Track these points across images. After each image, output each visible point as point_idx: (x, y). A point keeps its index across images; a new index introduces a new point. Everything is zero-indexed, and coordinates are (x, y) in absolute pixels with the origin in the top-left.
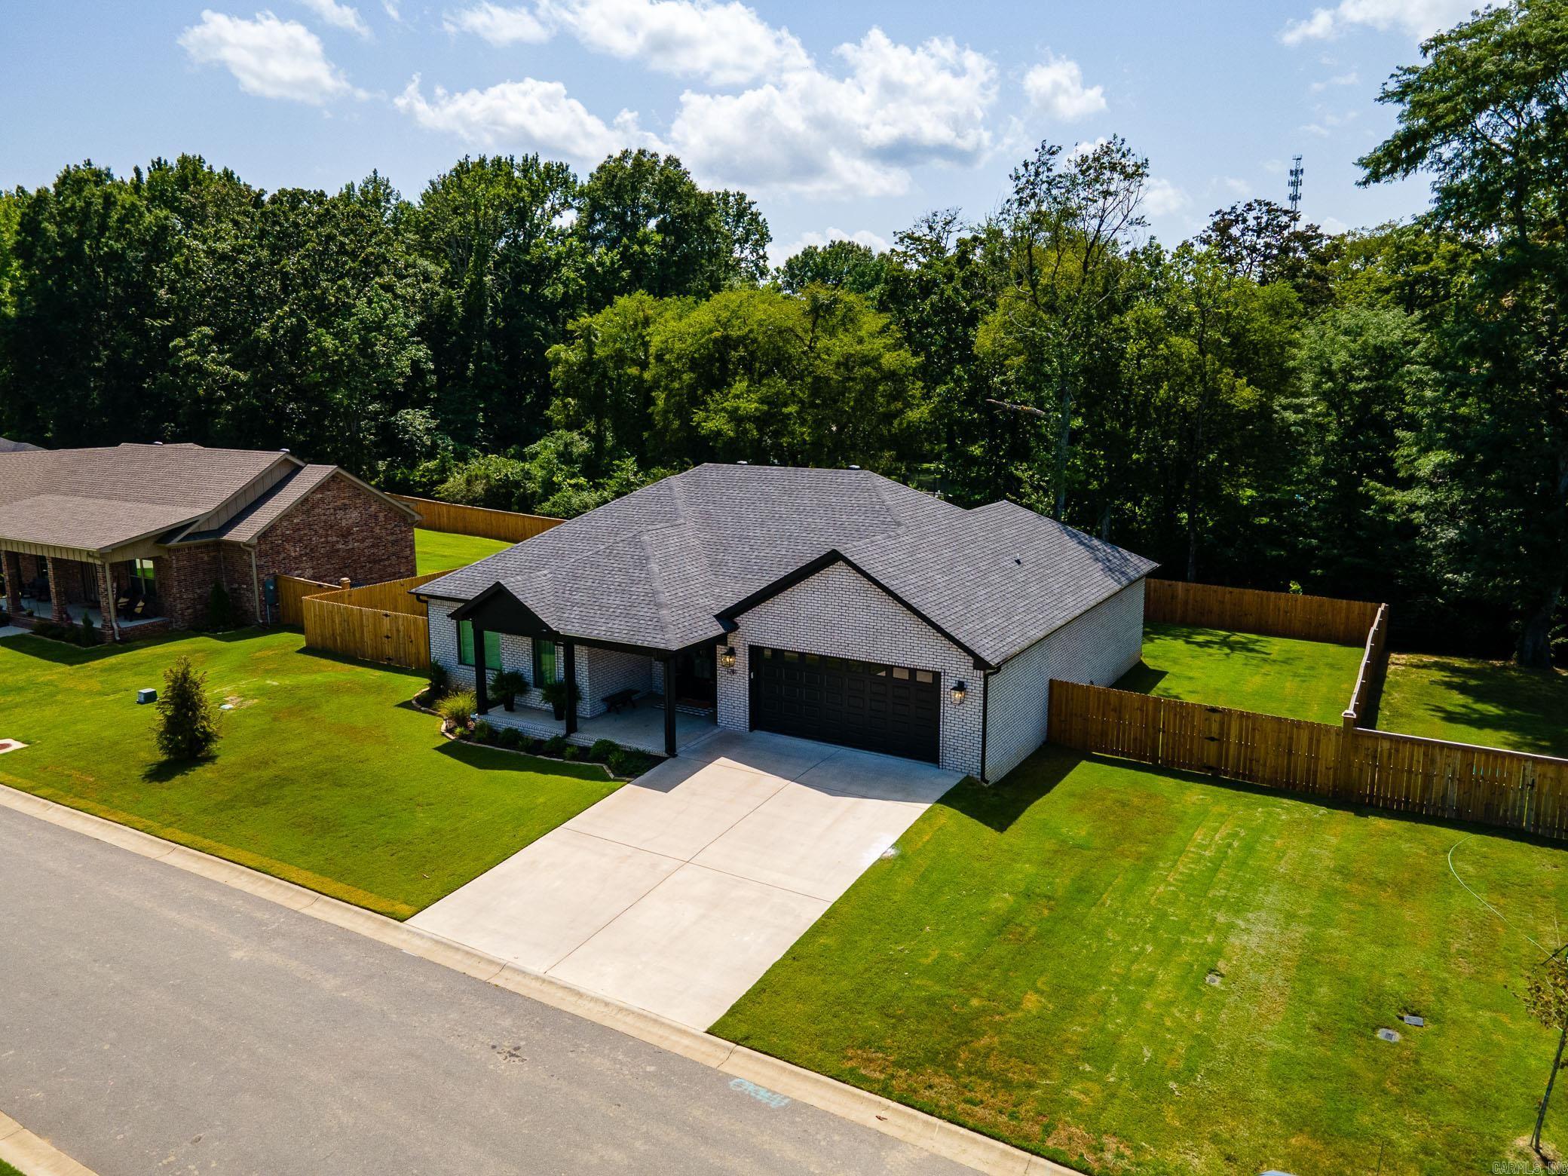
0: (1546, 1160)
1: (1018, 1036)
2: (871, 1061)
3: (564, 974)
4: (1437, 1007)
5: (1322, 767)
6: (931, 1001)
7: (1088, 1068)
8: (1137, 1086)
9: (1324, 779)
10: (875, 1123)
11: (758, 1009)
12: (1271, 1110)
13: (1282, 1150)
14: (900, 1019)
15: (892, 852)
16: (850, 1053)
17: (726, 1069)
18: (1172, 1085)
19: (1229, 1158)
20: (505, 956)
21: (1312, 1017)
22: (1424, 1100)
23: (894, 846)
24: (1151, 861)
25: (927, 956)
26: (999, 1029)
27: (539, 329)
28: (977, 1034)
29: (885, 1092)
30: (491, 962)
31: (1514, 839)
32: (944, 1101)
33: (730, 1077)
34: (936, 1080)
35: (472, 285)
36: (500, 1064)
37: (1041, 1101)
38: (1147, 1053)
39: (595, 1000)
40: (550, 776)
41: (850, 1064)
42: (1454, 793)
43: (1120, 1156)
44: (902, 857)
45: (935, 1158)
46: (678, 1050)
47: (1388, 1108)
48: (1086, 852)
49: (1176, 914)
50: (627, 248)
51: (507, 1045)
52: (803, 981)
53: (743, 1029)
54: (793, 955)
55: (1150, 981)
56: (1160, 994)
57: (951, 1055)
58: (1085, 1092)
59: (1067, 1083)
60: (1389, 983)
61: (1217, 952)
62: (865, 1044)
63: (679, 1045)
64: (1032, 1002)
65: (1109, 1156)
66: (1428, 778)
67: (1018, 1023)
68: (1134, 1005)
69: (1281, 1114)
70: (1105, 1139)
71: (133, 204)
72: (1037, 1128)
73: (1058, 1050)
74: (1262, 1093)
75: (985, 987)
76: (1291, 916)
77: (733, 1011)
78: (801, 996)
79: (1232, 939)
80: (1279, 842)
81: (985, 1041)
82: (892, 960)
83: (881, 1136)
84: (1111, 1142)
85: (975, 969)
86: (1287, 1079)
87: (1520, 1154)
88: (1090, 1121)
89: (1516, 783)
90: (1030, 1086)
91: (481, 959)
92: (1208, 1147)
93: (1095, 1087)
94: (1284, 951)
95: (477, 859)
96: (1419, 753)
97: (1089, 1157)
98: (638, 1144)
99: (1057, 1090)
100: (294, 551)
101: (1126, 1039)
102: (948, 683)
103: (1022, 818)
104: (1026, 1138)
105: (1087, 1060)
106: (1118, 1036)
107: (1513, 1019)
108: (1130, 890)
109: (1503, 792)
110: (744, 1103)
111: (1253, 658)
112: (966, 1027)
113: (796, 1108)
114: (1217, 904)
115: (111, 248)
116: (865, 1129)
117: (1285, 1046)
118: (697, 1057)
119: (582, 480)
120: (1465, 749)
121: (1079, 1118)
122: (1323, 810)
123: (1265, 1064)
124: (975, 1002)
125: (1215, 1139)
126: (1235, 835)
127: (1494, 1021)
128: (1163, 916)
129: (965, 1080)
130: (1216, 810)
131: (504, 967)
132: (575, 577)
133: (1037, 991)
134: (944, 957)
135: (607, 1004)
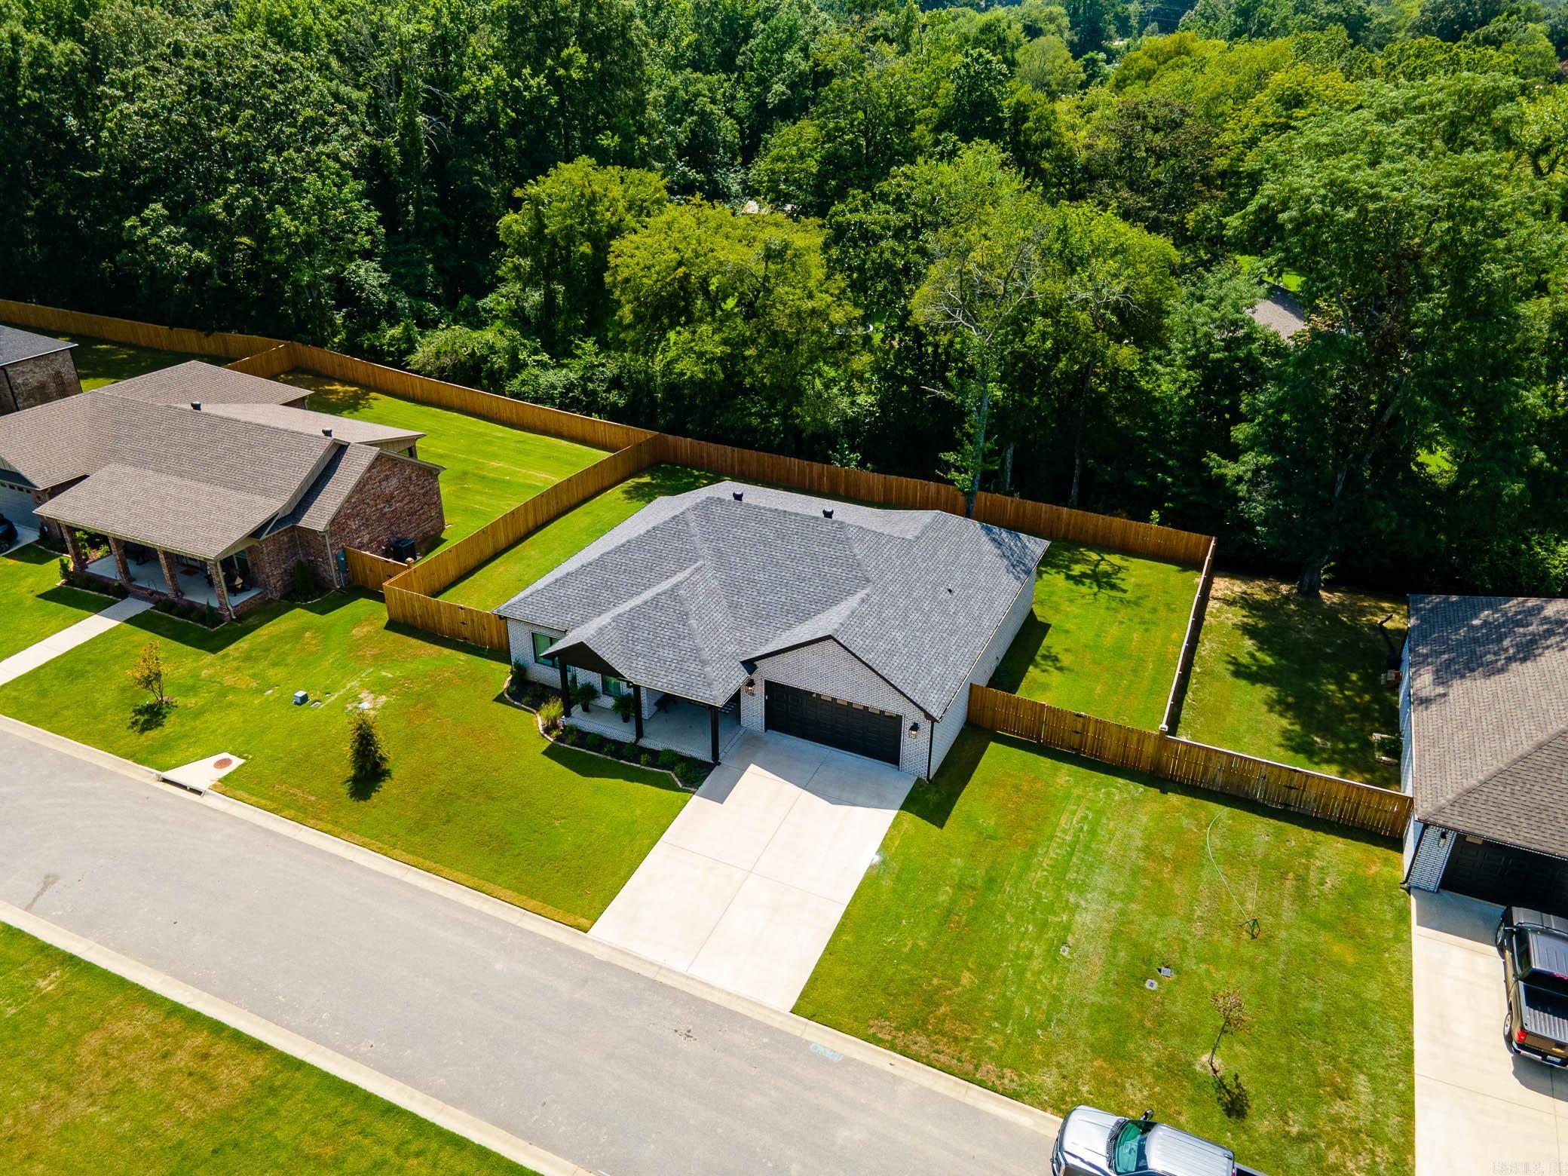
0: (1215, 1071)
1: (960, 1006)
2: (882, 1027)
3: (698, 972)
4: (1178, 962)
5: (1144, 757)
6: (911, 981)
7: (996, 1025)
8: (1021, 1035)
9: (1145, 765)
10: (888, 1068)
11: (816, 994)
12: (1086, 1044)
13: (1089, 1070)
14: (896, 996)
15: (877, 859)
16: (871, 1022)
17: (806, 1037)
18: (1039, 1032)
19: (1064, 1077)
20: (659, 959)
21: (1114, 976)
22: (1162, 1031)
23: (878, 852)
24: (1033, 847)
25: (905, 945)
26: (949, 1000)
27: (477, 173)
28: (938, 1005)
29: (892, 1048)
30: (652, 964)
31: (1249, 811)
32: (924, 1053)
33: (808, 1043)
34: (918, 1039)
35: (405, 127)
36: (684, 1044)
37: (973, 1049)
38: (1027, 1011)
39: (721, 991)
40: (636, 784)
41: (872, 1031)
42: (1220, 779)
43: (1012, 1081)
44: (883, 862)
45: (921, 1088)
46: (777, 1025)
47: (1144, 1037)
48: (995, 843)
49: (1047, 895)
50: (552, 70)
51: (683, 1029)
52: (839, 971)
53: (811, 1009)
54: (830, 950)
55: (1030, 956)
56: (1035, 965)
57: (925, 1021)
58: (995, 1042)
59: (986, 1037)
60: (1158, 945)
61: (1067, 928)
62: (879, 1015)
63: (776, 1022)
64: (966, 978)
65: (1006, 1081)
66: (1206, 769)
67: (959, 996)
68: (1021, 973)
69: (1092, 1046)
70: (1005, 1070)
71: (41, 44)
72: (972, 1067)
73: (981, 1014)
74: (1083, 1032)
75: (940, 968)
76: (1112, 894)
77: (803, 996)
78: (839, 982)
79: (1077, 917)
80: (1112, 824)
81: (942, 1010)
82: (887, 951)
83: (894, 1076)
84: (1008, 1072)
85: (933, 955)
86: (1097, 1022)
87: (1203, 1066)
88: (998, 1059)
89: (1256, 776)
90: (967, 1039)
91: (645, 961)
92: (1055, 1070)
93: (1000, 1037)
94: (1105, 925)
95: (614, 874)
96: (1202, 755)
97: (997, 1083)
98: (772, 1092)
99: (980, 1041)
100: (354, 525)
101: (1016, 1002)
102: (906, 725)
103: (953, 812)
104: (967, 1074)
105: (996, 1019)
106: (1012, 1000)
107: (1217, 970)
108: (1020, 877)
109: (1249, 780)
110: (820, 1060)
111: (1114, 598)
112: (930, 1000)
113: (848, 1061)
114: (1070, 886)
115: (29, 98)
116: (884, 1072)
117: (1098, 999)
118: (789, 1030)
119: (545, 357)
120: (1229, 755)
121: (992, 1058)
122: (1141, 788)
123: (1086, 1012)
124: (935, 981)
125: (1059, 1065)
126: (1085, 818)
127: (1207, 971)
128: (1039, 898)
129: (934, 1038)
130: (1077, 791)
131: (661, 968)
132: (633, 628)
133: (969, 969)
134: (915, 945)
135: (729, 994)
